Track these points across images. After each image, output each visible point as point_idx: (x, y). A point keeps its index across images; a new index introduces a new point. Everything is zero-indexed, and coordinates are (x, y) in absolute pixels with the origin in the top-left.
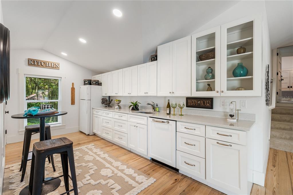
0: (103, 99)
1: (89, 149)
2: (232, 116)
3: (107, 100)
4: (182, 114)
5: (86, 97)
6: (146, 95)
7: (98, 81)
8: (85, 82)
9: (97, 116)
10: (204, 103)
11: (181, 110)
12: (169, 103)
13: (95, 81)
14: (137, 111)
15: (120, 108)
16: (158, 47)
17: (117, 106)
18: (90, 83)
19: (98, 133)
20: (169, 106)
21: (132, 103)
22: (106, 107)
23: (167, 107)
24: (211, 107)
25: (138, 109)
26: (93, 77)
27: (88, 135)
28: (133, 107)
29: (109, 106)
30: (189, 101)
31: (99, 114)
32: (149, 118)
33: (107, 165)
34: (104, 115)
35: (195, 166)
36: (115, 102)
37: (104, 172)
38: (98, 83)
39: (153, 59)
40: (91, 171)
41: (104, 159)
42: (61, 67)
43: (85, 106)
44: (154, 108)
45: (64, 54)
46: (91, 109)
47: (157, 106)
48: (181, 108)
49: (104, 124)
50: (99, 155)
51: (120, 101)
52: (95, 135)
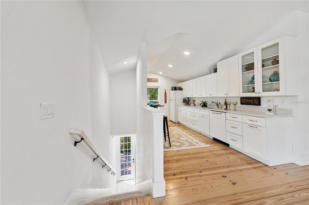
0: (184, 100)
1: (175, 129)
2: (270, 110)
3: (186, 100)
4: (236, 109)
5: (173, 98)
6: (210, 96)
7: (180, 87)
8: (172, 88)
9: (180, 110)
10: (253, 101)
11: (235, 106)
12: (226, 101)
13: (178, 87)
14: (206, 107)
15: (195, 105)
16: (217, 63)
17: (193, 104)
18: (175, 89)
19: (181, 121)
20: (226, 103)
21: (202, 102)
22: (186, 105)
23: (225, 105)
24: (259, 104)
25: (206, 106)
26: (178, 84)
27: (175, 123)
28: (203, 105)
29: (188, 104)
30: (242, 100)
31: (181, 109)
32: (210, 111)
33: (184, 136)
34: (184, 110)
35: (237, 141)
36: (191, 101)
37: (181, 138)
38: (181, 89)
39: (215, 71)
40: (176, 137)
41: (183, 134)
42: (159, 80)
43: (172, 104)
44: (218, 105)
45: (161, 73)
46: (177, 107)
47: (220, 104)
48: (235, 105)
49: (185, 116)
50: (180, 132)
51: (194, 101)
52: (179, 123)
